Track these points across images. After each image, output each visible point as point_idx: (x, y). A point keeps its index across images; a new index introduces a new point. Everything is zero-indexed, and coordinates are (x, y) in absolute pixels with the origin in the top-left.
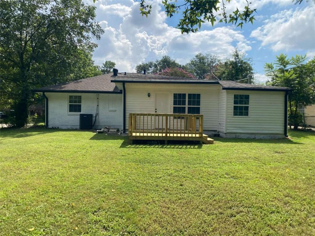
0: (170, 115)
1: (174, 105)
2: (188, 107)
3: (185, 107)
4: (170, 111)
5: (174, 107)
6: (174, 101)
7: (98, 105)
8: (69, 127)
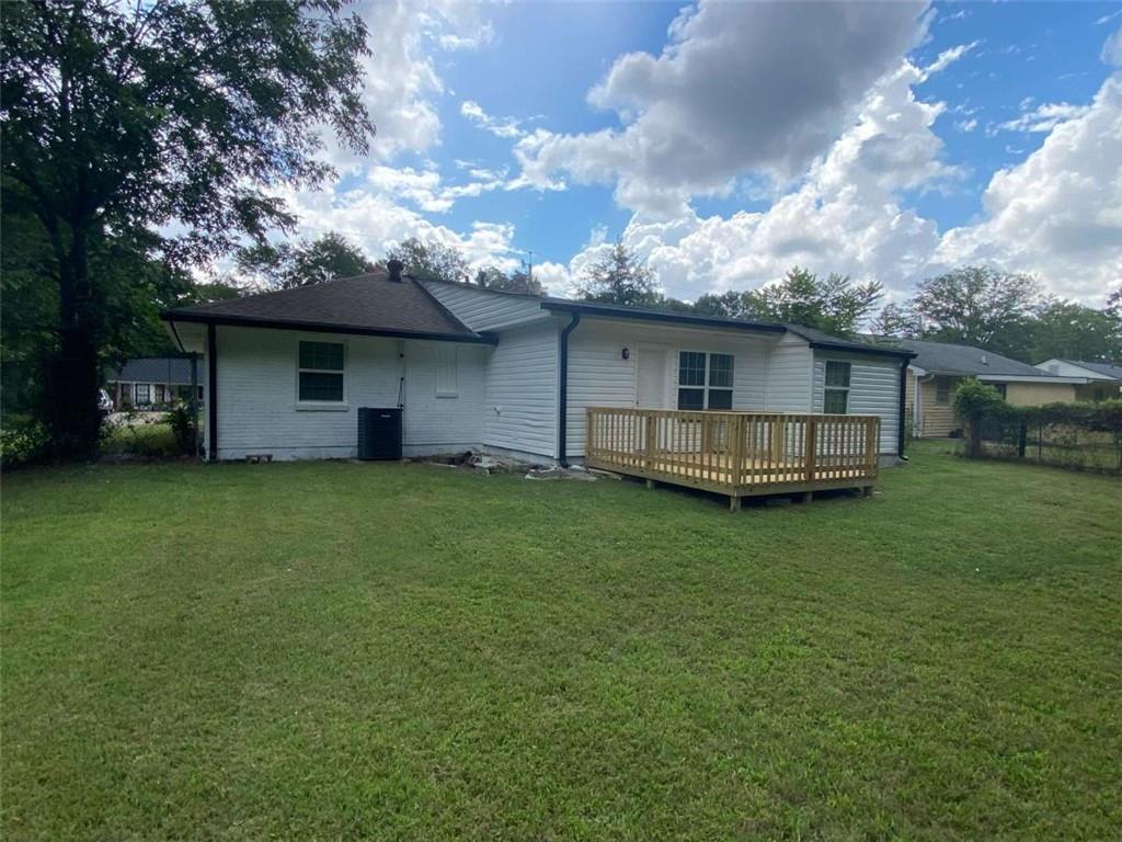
0: (669, 414)
1: (681, 383)
2: (710, 390)
3: (703, 390)
4: (670, 402)
5: (680, 390)
6: (681, 371)
7: (402, 379)
8: (301, 454)
